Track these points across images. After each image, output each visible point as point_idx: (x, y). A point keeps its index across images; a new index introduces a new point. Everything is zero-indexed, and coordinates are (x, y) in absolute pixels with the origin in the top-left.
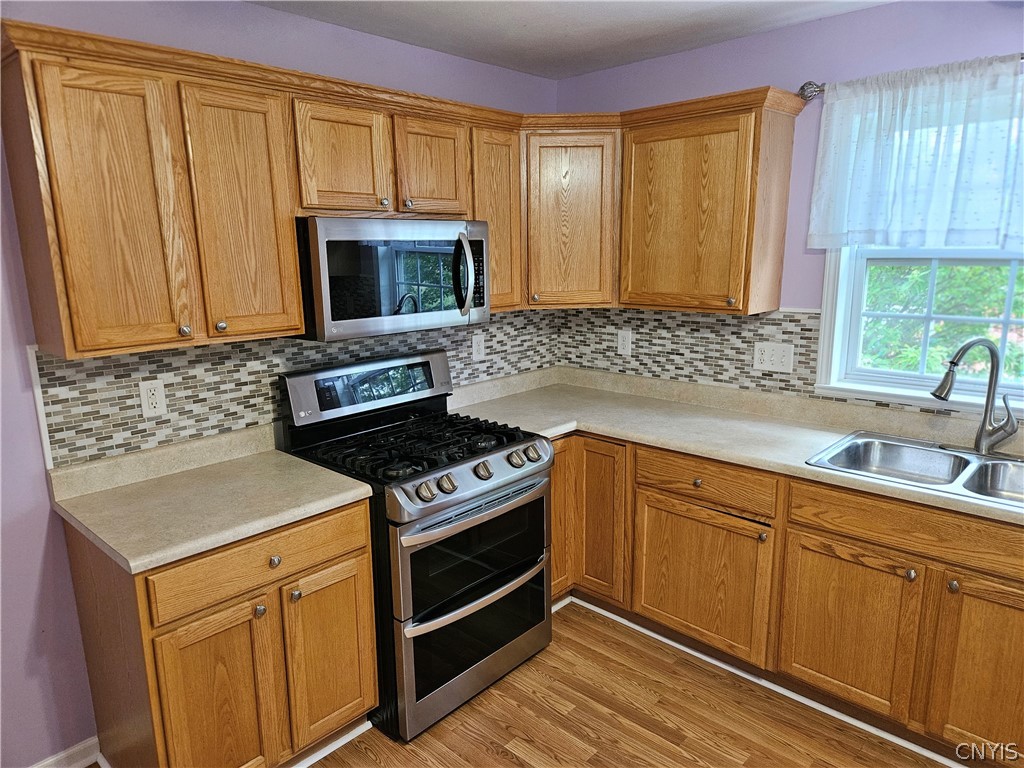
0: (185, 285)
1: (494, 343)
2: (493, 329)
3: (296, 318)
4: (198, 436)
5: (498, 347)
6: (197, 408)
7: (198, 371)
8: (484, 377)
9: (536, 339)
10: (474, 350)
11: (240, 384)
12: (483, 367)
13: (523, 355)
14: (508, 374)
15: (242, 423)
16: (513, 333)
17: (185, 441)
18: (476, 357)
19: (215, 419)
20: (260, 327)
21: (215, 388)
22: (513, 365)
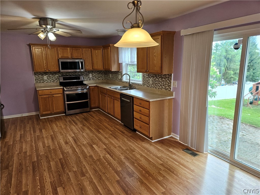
0: (46, 66)
1: (93, 75)
2: (93, 73)
3: (58, 69)
4: (50, 82)
5: (94, 76)
6: (50, 79)
7: (50, 75)
8: (92, 80)
9: (101, 75)
10: (90, 76)
11: (55, 77)
12: (92, 78)
13: (99, 77)
14: (96, 80)
15: (55, 81)
16: (97, 74)
17: (49, 82)
18: (90, 77)
19: (52, 81)
20: (54, 70)
21: (52, 77)
22: (97, 79)
